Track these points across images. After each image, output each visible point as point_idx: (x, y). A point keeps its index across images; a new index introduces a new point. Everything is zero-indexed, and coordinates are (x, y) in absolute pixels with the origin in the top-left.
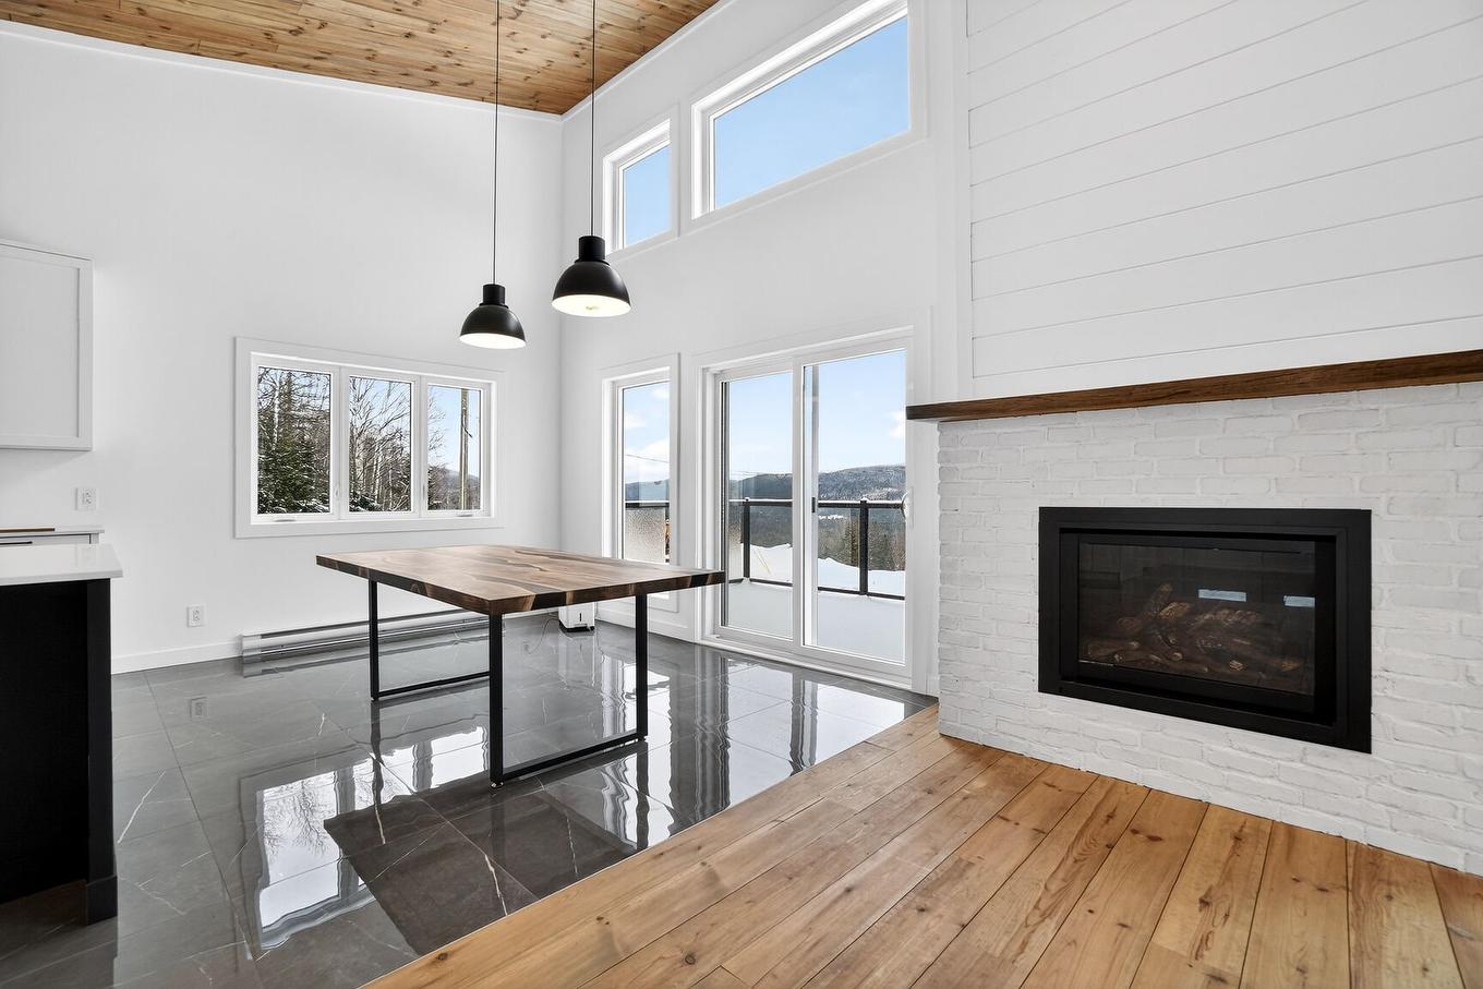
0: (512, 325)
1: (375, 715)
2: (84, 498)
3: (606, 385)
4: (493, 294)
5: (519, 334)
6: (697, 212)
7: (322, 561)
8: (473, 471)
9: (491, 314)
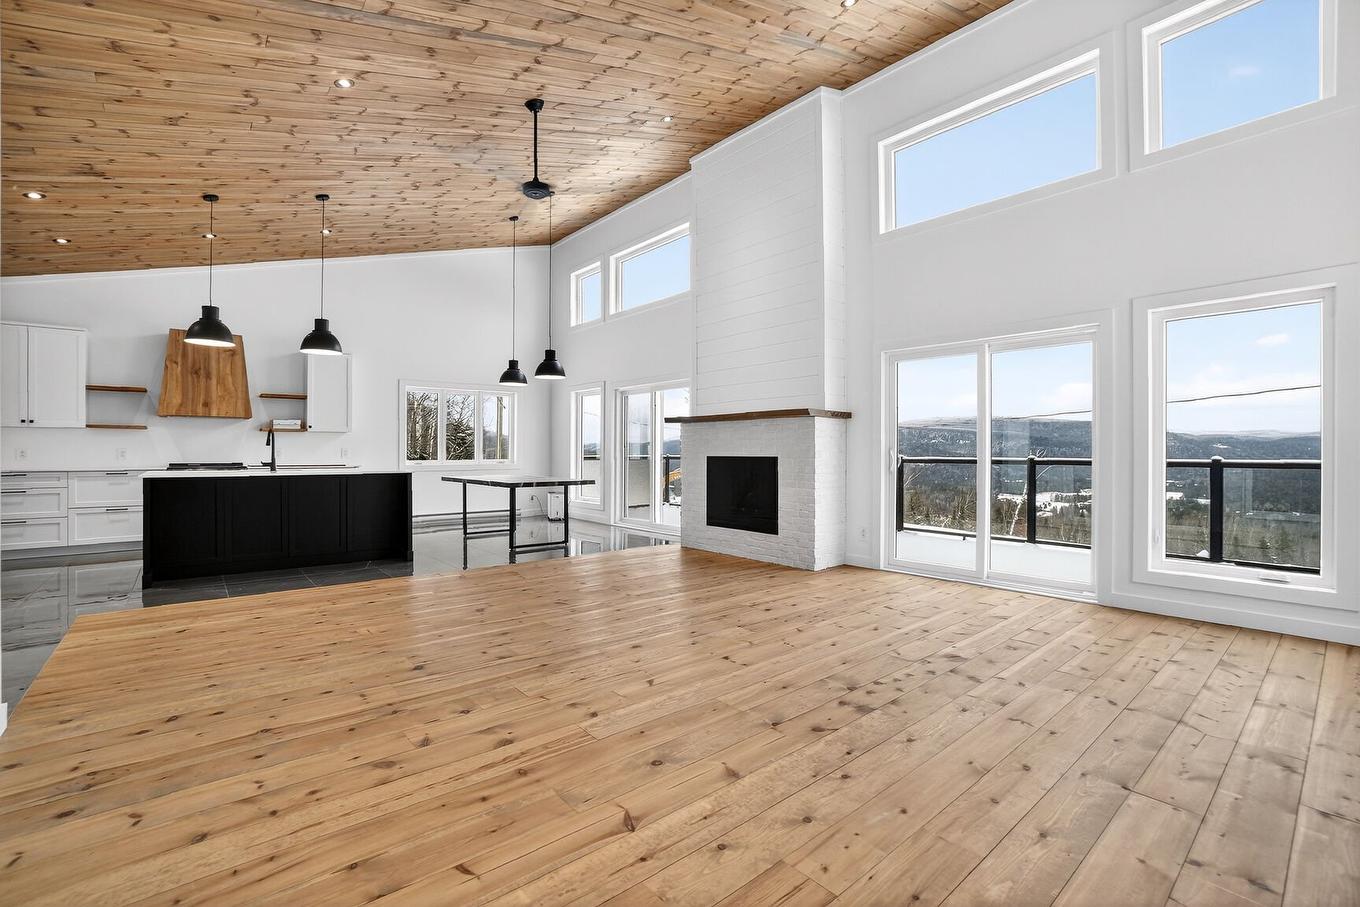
0: (521, 377)
1: (465, 543)
2: (343, 453)
3: (573, 394)
4: (513, 364)
5: (525, 381)
6: (612, 311)
7: (443, 479)
8: (505, 432)
9: (512, 374)
